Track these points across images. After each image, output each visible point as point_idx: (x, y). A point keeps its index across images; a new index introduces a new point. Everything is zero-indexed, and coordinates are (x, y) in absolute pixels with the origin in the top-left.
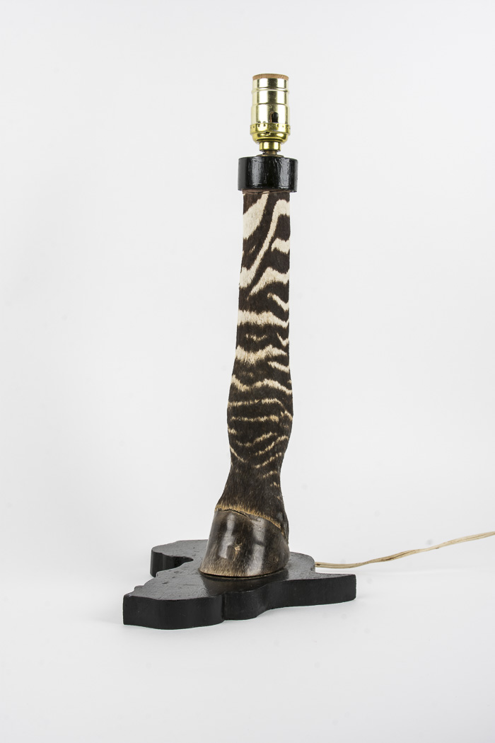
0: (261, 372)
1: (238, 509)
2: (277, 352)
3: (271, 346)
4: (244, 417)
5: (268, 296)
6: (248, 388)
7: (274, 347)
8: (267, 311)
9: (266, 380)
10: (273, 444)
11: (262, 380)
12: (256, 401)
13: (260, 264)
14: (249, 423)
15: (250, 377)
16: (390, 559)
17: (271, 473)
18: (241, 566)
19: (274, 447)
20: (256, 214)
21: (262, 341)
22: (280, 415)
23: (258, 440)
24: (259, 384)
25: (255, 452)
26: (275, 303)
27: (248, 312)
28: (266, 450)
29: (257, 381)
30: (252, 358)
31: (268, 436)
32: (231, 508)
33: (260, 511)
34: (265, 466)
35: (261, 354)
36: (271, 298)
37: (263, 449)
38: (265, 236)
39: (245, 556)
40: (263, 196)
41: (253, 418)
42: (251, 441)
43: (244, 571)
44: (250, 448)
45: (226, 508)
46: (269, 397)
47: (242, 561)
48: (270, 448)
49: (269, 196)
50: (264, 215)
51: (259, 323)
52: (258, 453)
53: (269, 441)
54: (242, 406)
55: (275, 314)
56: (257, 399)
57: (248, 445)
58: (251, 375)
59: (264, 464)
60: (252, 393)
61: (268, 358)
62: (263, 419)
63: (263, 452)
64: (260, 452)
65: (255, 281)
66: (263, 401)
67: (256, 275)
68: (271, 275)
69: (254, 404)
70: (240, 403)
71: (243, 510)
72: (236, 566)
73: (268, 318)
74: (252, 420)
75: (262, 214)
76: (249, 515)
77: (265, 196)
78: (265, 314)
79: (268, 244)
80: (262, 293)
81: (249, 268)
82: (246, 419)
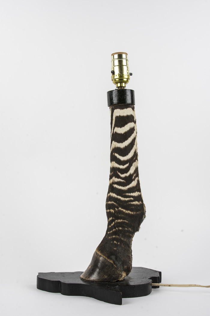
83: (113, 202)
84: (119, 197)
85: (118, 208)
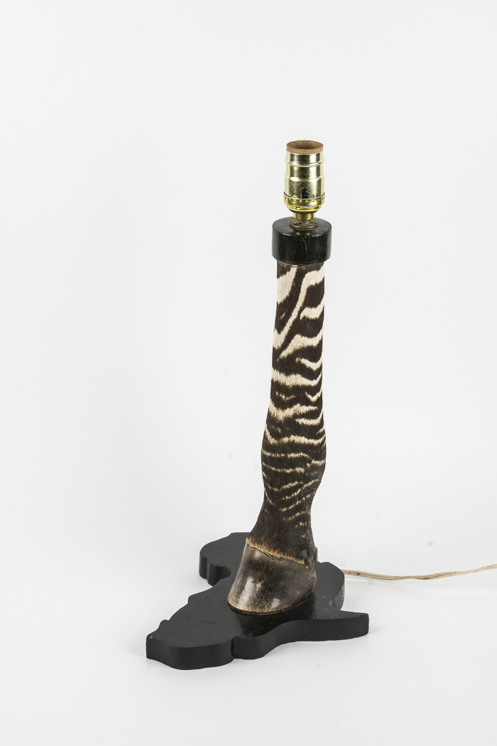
0: (288, 429)
1: (262, 550)
2: (304, 409)
3: (299, 405)
4: (273, 467)
5: (297, 360)
6: (276, 442)
7: (302, 405)
8: (295, 374)
9: (292, 436)
10: (299, 491)
11: (289, 436)
12: (283, 455)
13: (289, 331)
15: (277, 431)
18: (259, 602)
19: (300, 493)
20: (286, 285)
21: (290, 400)
23: (285, 487)
24: (286, 440)
25: (282, 497)
26: (304, 366)
27: (278, 373)
28: (293, 495)
29: (284, 436)
30: (281, 415)
31: (294, 485)
32: (256, 546)
35: (289, 412)
36: (300, 362)
37: (290, 495)
38: (294, 306)
39: (264, 593)
40: (292, 269)
41: (280, 469)
42: (279, 487)
43: (263, 607)
44: (277, 494)
45: (252, 546)
47: (262, 598)
48: (296, 494)
49: (298, 270)
50: (293, 287)
51: (288, 384)
53: (295, 489)
54: (270, 457)
55: (304, 376)
57: (276, 489)
58: (279, 430)
59: (290, 508)
61: (296, 416)
64: (287, 497)
65: (285, 345)
66: (289, 456)
67: (285, 341)
68: (300, 341)
70: (269, 454)
72: (256, 602)
73: (297, 380)
74: (279, 470)
75: (291, 285)
76: (272, 556)
77: (294, 270)
78: (293, 376)
79: (297, 313)
80: (291, 357)
81: (279, 332)
82: (273, 469)
83: (302, 454)
84: (312, 441)
85: (310, 462)
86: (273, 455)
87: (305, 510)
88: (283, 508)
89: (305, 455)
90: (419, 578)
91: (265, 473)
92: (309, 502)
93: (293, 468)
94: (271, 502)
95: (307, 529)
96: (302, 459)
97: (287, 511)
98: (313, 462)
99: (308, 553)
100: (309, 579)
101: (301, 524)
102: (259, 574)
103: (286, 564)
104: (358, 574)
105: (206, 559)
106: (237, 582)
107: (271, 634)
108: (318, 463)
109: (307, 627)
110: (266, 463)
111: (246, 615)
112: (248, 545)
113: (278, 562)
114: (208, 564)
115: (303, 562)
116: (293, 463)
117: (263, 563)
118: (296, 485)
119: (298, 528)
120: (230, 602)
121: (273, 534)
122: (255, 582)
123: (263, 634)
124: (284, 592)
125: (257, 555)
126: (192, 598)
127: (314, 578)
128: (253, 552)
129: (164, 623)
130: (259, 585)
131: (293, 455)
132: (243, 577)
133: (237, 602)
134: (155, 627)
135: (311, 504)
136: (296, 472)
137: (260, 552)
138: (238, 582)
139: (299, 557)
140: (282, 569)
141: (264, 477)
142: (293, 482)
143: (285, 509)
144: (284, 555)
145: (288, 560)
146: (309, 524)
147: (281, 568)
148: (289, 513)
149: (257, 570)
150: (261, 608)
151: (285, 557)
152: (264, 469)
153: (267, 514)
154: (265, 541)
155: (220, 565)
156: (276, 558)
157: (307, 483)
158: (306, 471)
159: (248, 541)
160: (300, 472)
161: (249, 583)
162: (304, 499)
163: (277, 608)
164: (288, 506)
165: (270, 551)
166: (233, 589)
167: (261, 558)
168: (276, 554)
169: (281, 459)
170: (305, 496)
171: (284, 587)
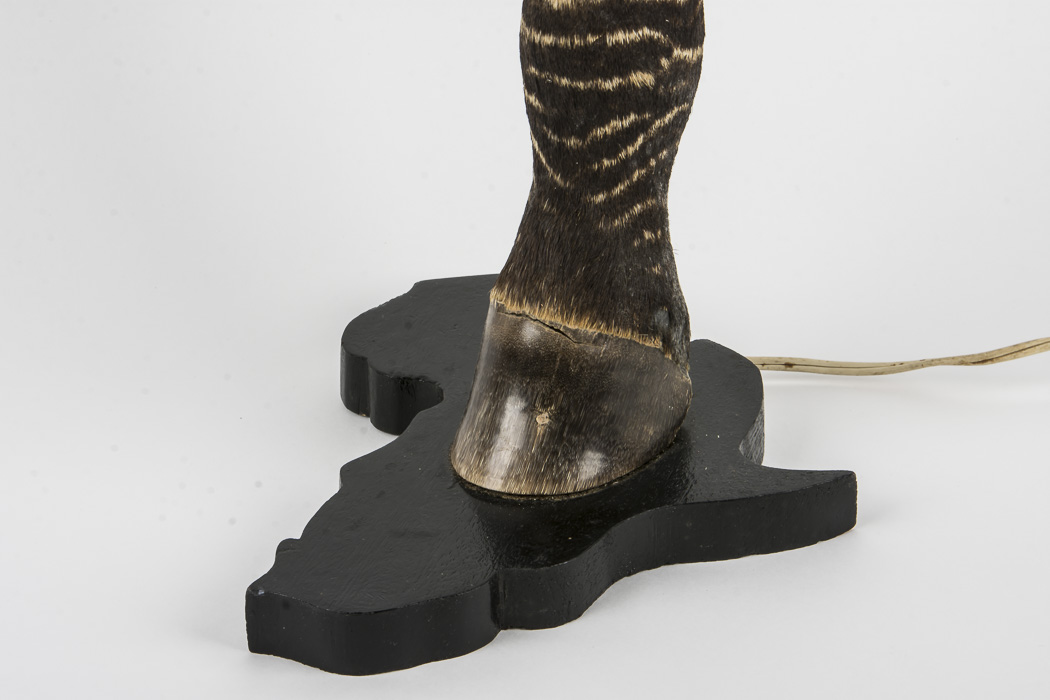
1: (546, 318)
4: (562, 75)
10: (640, 140)
12: (591, 39)
14: (574, 92)
16: (984, 360)
17: (638, 208)
18: (550, 466)
19: (643, 147)
22: (659, 66)
23: (600, 132)
25: (591, 163)
28: (622, 155)
31: (626, 123)
32: (527, 309)
33: (602, 319)
34: (619, 197)
39: (561, 438)
41: (585, 80)
42: (582, 134)
43: (560, 479)
44: (578, 153)
45: (515, 308)
46: (628, 27)
47: (555, 453)
48: (631, 150)
52: (600, 163)
53: (628, 135)
54: (554, 48)
56: (593, 34)
57: (572, 142)
59: (617, 191)
60: (580, 13)
62: (610, 85)
63: (614, 162)
64: (606, 162)
66: (611, 40)
69: (586, 46)
70: (548, 40)
71: (558, 320)
72: (539, 466)
74: (581, 85)
76: (575, 332)
82: (565, 81)
86: (562, 41)
87: (655, 195)
88: (597, 193)
89: (656, 35)
90: (963, 361)
91: (540, 97)
92: (664, 170)
93: (623, 74)
94: (558, 178)
95: (661, 248)
96: (648, 45)
97: (609, 201)
98: (677, 52)
99: (671, 317)
100: (676, 388)
101: (647, 235)
102: (541, 386)
103: (616, 353)
104: (789, 365)
105: (364, 359)
106: (477, 413)
107: (596, 554)
108: (688, 54)
109: (689, 525)
110: (540, 67)
111: (515, 504)
112: (500, 309)
113: (591, 349)
114: (370, 370)
115: (657, 343)
116: (624, 60)
117: (552, 356)
118: (631, 124)
119: (641, 245)
120: (463, 473)
121: (572, 272)
122: (530, 411)
123: (576, 553)
124: (615, 433)
125: (530, 333)
126: (349, 472)
127: (686, 385)
128: (517, 327)
129: (286, 548)
130: (543, 419)
131: (621, 37)
132: (494, 399)
133: (484, 473)
134: (266, 563)
135: (668, 176)
136: (632, 86)
137: (538, 323)
138: (481, 414)
139: (647, 330)
140: (604, 368)
141: (531, 110)
142: (623, 115)
143: (601, 198)
144: (608, 326)
145: (619, 340)
146: (666, 235)
147: (600, 366)
148: (614, 207)
149: (537, 375)
150: (554, 481)
151: (613, 332)
152: (531, 84)
153: (548, 215)
154: (551, 292)
155: (406, 373)
156: (587, 338)
157: (663, 115)
158: (659, 80)
159: (495, 296)
160: (643, 84)
161: (513, 413)
162: (653, 163)
163: (599, 477)
164: (608, 186)
165: (569, 318)
166: (465, 438)
167: (542, 342)
168: (586, 327)
169: (586, 52)
170: (655, 154)
171: (612, 419)
